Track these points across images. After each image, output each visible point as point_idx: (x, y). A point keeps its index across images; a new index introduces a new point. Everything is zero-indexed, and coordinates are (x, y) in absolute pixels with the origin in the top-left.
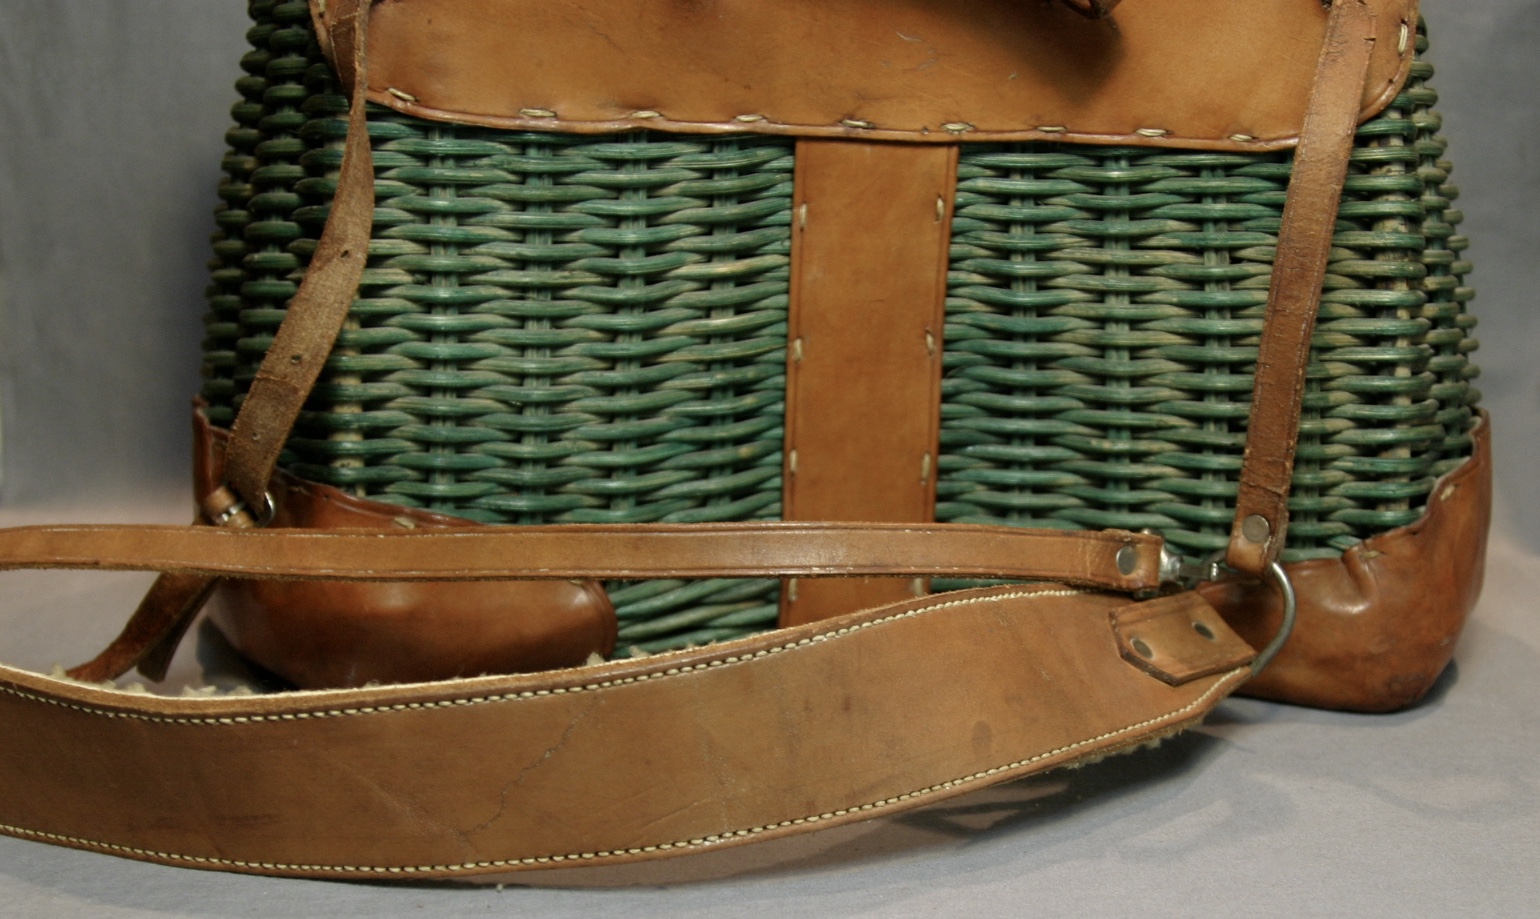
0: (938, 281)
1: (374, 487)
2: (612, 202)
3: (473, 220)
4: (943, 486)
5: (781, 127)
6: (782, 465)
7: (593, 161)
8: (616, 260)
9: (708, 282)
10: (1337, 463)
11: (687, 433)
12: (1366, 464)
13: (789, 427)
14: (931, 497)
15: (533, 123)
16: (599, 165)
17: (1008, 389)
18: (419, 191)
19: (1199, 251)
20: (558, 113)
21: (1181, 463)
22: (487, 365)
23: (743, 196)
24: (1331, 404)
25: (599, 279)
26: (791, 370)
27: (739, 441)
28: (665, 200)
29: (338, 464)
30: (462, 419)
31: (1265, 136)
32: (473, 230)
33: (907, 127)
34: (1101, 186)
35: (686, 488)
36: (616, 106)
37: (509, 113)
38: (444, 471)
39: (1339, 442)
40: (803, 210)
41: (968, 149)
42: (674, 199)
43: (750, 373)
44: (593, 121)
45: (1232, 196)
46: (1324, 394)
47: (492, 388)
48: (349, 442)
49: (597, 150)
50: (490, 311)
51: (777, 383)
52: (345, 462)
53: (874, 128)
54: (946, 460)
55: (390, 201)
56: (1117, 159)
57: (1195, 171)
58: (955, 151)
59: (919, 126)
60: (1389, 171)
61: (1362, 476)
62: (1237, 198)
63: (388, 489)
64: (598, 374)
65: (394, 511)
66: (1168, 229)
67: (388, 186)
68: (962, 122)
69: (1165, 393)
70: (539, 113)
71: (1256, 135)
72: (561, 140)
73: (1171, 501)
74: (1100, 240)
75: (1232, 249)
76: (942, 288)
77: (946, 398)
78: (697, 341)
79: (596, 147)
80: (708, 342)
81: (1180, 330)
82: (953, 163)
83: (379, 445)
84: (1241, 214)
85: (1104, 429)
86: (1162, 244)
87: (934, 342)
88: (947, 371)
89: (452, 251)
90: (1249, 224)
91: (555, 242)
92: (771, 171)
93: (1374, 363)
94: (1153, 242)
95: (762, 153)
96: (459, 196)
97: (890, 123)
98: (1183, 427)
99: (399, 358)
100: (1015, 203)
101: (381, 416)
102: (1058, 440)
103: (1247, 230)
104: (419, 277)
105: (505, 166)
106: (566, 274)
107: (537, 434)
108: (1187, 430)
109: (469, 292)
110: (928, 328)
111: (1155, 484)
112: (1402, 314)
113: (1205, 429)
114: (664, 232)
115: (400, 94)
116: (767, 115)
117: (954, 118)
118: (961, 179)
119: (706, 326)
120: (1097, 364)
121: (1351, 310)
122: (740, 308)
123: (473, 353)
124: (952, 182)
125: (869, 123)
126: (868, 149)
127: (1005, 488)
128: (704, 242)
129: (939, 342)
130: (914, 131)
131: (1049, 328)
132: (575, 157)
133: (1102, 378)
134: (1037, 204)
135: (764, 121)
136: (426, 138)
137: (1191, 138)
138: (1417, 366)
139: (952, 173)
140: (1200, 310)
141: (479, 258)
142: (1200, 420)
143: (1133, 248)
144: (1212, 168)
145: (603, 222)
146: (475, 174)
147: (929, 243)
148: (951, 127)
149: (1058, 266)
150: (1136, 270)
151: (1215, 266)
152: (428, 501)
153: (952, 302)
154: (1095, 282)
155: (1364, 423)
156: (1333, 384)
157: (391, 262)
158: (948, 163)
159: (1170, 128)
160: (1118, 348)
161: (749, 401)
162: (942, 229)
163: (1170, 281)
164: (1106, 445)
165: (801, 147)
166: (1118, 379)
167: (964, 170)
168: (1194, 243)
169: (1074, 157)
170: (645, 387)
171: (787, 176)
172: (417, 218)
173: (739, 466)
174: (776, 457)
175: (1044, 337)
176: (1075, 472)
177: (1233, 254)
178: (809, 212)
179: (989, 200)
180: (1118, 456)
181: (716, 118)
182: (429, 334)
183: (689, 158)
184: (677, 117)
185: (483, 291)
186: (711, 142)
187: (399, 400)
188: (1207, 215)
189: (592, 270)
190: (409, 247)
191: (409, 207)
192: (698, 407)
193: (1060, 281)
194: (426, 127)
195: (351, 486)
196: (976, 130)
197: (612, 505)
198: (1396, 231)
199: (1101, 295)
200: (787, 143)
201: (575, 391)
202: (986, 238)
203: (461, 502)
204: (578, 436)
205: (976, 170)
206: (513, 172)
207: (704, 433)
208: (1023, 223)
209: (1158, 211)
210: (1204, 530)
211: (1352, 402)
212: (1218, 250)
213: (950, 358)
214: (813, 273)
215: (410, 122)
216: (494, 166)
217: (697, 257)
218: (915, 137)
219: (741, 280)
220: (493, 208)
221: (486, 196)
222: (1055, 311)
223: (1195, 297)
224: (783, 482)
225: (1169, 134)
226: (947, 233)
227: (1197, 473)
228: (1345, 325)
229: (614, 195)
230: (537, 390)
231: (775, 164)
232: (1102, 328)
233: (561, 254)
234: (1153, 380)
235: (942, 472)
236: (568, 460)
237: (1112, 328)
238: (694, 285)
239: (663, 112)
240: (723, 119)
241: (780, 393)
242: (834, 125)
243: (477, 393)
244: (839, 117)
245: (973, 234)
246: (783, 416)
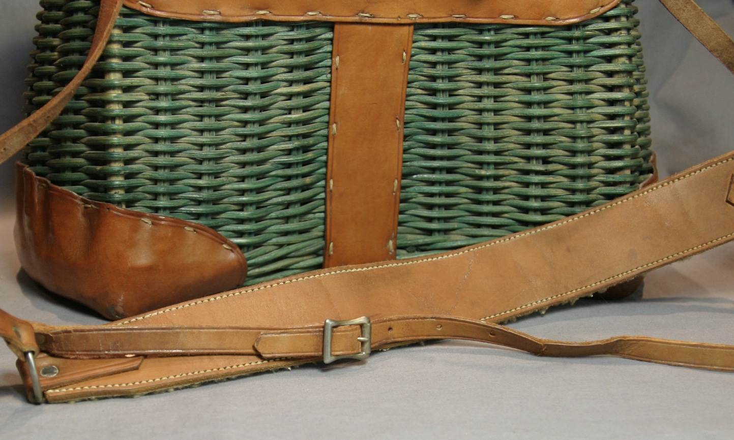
0: (402, 93)
1: (130, 203)
2: (246, 57)
3: (178, 67)
4: (403, 195)
5: (329, 17)
6: (325, 187)
7: (236, 36)
8: (247, 86)
9: (290, 96)
10: (596, 178)
11: (280, 172)
12: (611, 178)
13: (329, 167)
14: (398, 200)
15: (209, 17)
16: (239, 38)
17: (434, 146)
18: (152, 53)
19: (528, 75)
20: (221, 12)
21: (520, 180)
22: (186, 140)
23: (308, 53)
24: (594, 149)
25: (239, 96)
26: (331, 139)
27: (304, 176)
28: (271, 55)
29: (113, 192)
30: (173, 167)
31: (562, 17)
32: (179, 72)
33: (391, 16)
34: (481, 44)
35: (280, 199)
36: (250, 8)
37: (198, 13)
38: (164, 194)
39: (597, 168)
40: (337, 59)
41: (418, 26)
42: (275, 55)
43: (310, 141)
44: (238, 16)
45: (545, 48)
46: (590, 144)
47: (188, 152)
48: (118, 181)
49: (238, 31)
50: (187, 113)
51: (324, 146)
52: (117, 191)
53: (374, 17)
54: (404, 182)
55: (138, 58)
56: (489, 30)
57: (527, 35)
58: (412, 27)
59: (396, 16)
60: (621, 33)
61: (608, 184)
62: (547, 48)
63: (136, 205)
64: (239, 143)
65: (141, 215)
66: (513, 64)
67: (137, 51)
68: (416, 13)
69: (512, 146)
70: (212, 12)
71: (557, 17)
72: (222, 26)
73: (514, 199)
74: (480, 71)
75: (545, 74)
76: (404, 96)
77: (405, 151)
78: (285, 126)
79: (238, 29)
80: (290, 127)
81: (520, 115)
82: (411, 35)
83: (133, 182)
84: (549, 57)
85: (481, 164)
86: (511, 72)
87: (400, 123)
88: (406, 137)
89: (169, 83)
90: (553, 61)
91: (217, 78)
92: (321, 40)
93: (612, 128)
94: (506, 71)
95: (318, 31)
96: (171, 55)
97: (382, 14)
98: (520, 162)
99: (143, 138)
100: (439, 53)
101: (134, 167)
102: (458, 170)
103: (552, 64)
104: (153, 97)
105: (195, 40)
106: (223, 93)
107: (209, 174)
108: (522, 164)
109: (177, 104)
110: (397, 117)
111: (506, 191)
112: (627, 103)
113: (531, 163)
114: (270, 71)
115: (144, 4)
116: (321, 12)
117: (413, 12)
118: (414, 42)
119: (291, 118)
120: (479, 133)
121: (602, 103)
122: (305, 109)
123: (179, 135)
124: (410, 42)
125: (371, 15)
126: (370, 28)
127: (432, 195)
128: (289, 76)
129: (402, 123)
130: (393, 18)
131: (456, 115)
132: (228, 34)
133: (480, 139)
134: (449, 54)
135: (320, 14)
136: (156, 26)
137: (527, 19)
138: (632, 129)
139: (410, 39)
140: (529, 104)
141: (182, 86)
142: (528, 159)
143: (496, 74)
144: (535, 34)
145: (241, 67)
146: (180, 44)
147: (398, 75)
148: (411, 16)
149: (460, 84)
150: (497, 85)
151: (536, 82)
152: (157, 209)
153: (408, 103)
154: (478, 92)
155: (608, 158)
156: (595, 139)
157: (139, 89)
158: (409, 34)
159: (516, 15)
160: (488, 124)
161: (310, 155)
162: (405, 67)
163: (514, 90)
164: (483, 172)
165: (337, 27)
166: (488, 139)
167: (416, 37)
168: (527, 71)
169: (468, 30)
170: (260, 149)
171: (329, 42)
172: (151, 67)
173: (305, 188)
174: (322, 183)
175: (451, 120)
176: (467, 186)
177: (544, 76)
178: (340, 60)
179: (426, 52)
180: (488, 178)
181: (297, 14)
182: (157, 125)
183: (282, 34)
184: (278, 13)
185: (184, 103)
186: (292, 25)
187: (142, 159)
188: (533, 57)
189: (234, 91)
190: (148, 81)
191: (148, 61)
192: (285, 159)
193: (461, 92)
194: (155, 21)
195: (119, 203)
196: (423, 17)
197: (245, 209)
198: (624, 63)
199: (480, 98)
200: (330, 26)
201: (229, 152)
202: (425, 71)
203: (172, 209)
204: (229, 175)
205: (421, 37)
206: (198, 43)
207: (289, 172)
208: (443, 63)
209: (509, 56)
210: (530, 213)
211: (603, 148)
212: (537, 74)
213: (407, 131)
214: (342, 91)
215: (148, 18)
216: (189, 40)
217: (285, 84)
218: (395, 21)
219: (306, 95)
220: (188, 61)
221: (185, 55)
222: (458, 107)
223: (527, 98)
224: (326, 195)
225: (516, 17)
226: (407, 69)
227: (527, 185)
228: (599, 110)
229: (246, 53)
230: (208, 152)
231: (323, 36)
232: (481, 115)
233: (222, 83)
234: (506, 140)
235: (403, 187)
236: (224, 187)
237: (485, 114)
238: (284, 98)
239: (271, 11)
240: (300, 14)
241: (325, 151)
242: (353, 16)
243: (180, 154)
244: (357, 12)
245: (418, 69)
246: (326, 162)
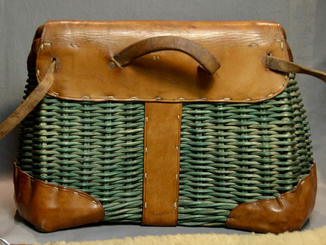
0: (179, 134)
1: (50, 180)
2: (104, 117)
3: (72, 121)
4: (181, 181)
5: (141, 99)
6: (143, 176)
7: (99, 108)
8: (104, 130)
9: (126, 135)
10: (274, 176)
11: (121, 169)
12: (281, 176)
13: (145, 168)
14: (178, 184)
15: (85, 99)
16: (101, 108)
17: (196, 159)
18: (60, 114)
19: (240, 126)
20: (91, 97)
21: (237, 176)
22: (75, 153)
23: (134, 115)
24: (272, 161)
25: (101, 134)
26: (145, 155)
27: (133, 171)
28: (115, 116)
29: (41, 175)
30: (69, 165)
31: (254, 99)
32: (72, 123)
33: (170, 99)
34: (216, 112)
35: (121, 181)
36: (104, 95)
37: (80, 97)
38: (65, 177)
39: (274, 171)
40: (147, 118)
41: (184, 104)
42: (118, 116)
43: (135, 155)
44: (99, 99)
45: (247, 113)
46: (270, 159)
47: (76, 158)
48: (45, 170)
49: (100, 105)
50: (76, 141)
51: (142, 157)
52: (43, 174)
53: (163, 99)
54: (181, 175)
55: (54, 117)
56: (220, 105)
57: (238, 107)
58: (181, 104)
59: (173, 99)
60: (284, 106)
61: (280, 179)
62: (248, 113)
63: (52, 181)
64: (100, 155)
65: (53, 186)
66: (232, 121)
67: (53, 113)
68: (183, 97)
69: (233, 159)
70: (86, 97)
71: (252, 99)
72: (92, 103)
73: (235, 185)
74: (217, 124)
75: (248, 125)
76: (180, 136)
77: (181, 161)
78: (123, 148)
79: (100, 104)
80: (126, 148)
81: (236, 145)
82: (181, 107)
83: (50, 171)
84: (249, 117)
85: (219, 168)
86: (231, 125)
87: (178, 148)
88: (181, 155)
89: (68, 128)
90: (251, 119)
91: (90, 126)
92: (140, 109)
93: (282, 152)
94: (229, 124)
95: (137, 106)
96: (69, 116)
97: (166, 98)
98: (237, 167)
99: (55, 151)
100: (197, 116)
101: (51, 164)
102: (208, 170)
103: (251, 121)
104: (60, 134)
105: (79, 109)
106: (93, 133)
107: (86, 169)
108: (238, 168)
109: (71, 137)
110: (176, 145)
111: (231, 181)
112: (289, 140)
113: (243, 168)
114: (115, 123)
115: (56, 93)
116: (138, 97)
117: (181, 97)
118: (183, 111)
119: (125, 144)
120: (217, 153)
121: (276, 139)
122: (133, 140)
123: (72, 151)
124: (181, 112)
125: (161, 98)
126: (161, 104)
127: (196, 182)
128: (124, 125)
129: (179, 148)
130: (172, 100)
131: (205, 144)
132: (95, 107)
133: (218, 156)
134: (201, 116)
135: (138, 98)
136: (62, 103)
137: (237, 100)
138: (293, 152)
139: (181, 109)
140: (240, 140)
141: (74, 129)
142: (241, 166)
143: (224, 126)
144: (242, 107)
145: (102, 121)
146: (72, 111)
147: (176, 125)
148: (180, 99)
149: (207, 130)
150: (225, 131)
151: (244, 129)
152: (62, 183)
153: (182, 139)
154: (216, 134)
155: (280, 166)
156: (273, 157)
157: (54, 130)
158: (180, 107)
159: (232, 98)
160: (221, 149)
161: (135, 162)
162: (179, 122)
163: (233, 133)
164: (219, 172)
165: (146, 104)
166: (222, 156)
167: (184, 108)
168: (238, 124)
169: (210, 105)
170: (111, 158)
171: (143, 110)
172: (59, 120)
173: (133, 176)
174: (142, 174)
175: (204, 146)
176: (212, 178)
177: (248, 127)
178: (148, 118)
179: (190, 115)
180: (222, 174)
181: (127, 98)
182: (62, 146)
183: (121, 107)
184: (118, 97)
185: (74, 137)
186: (126, 103)
187: (55, 161)
188: (241, 118)
189: (99, 132)
190: (58, 127)
191: (58, 118)
192: (123, 163)
193: (207, 134)
194: (62, 101)
195: (44, 180)
196: (186, 99)
197: (104, 185)
198: (286, 120)
199: (217, 137)
200: (143, 103)
201: (94, 159)
202: (190, 124)
203: (69, 184)
204: (96, 169)
205: (187, 108)
206: (81, 110)
207: (125, 169)
208: (198, 120)
209: (230, 117)
210: (243, 192)
211: (277, 161)
212: (244, 126)
213: (182, 152)
214: (149, 132)
215: (58, 99)
216: (77, 109)
217: (123, 129)
218: (172, 101)
219: (133, 134)
220: (76, 118)
221: (75, 115)
222: (206, 140)
223: (239, 137)
224: (143, 180)
225: (231, 99)
226: (180, 123)
227: (241, 178)
228: (275, 143)
229: (104, 115)
230: (87, 159)
231: (140, 108)
232: (218, 144)
233: (92, 128)
234: (230, 156)
235: (181, 178)
236: (93, 175)
237: (220, 144)
238: (123, 135)
239: (114, 97)
240: (128, 98)
241: (142, 160)
242: (153, 99)
243: (73, 159)
244: (154, 97)
245: (187, 123)
246: (143, 165)
